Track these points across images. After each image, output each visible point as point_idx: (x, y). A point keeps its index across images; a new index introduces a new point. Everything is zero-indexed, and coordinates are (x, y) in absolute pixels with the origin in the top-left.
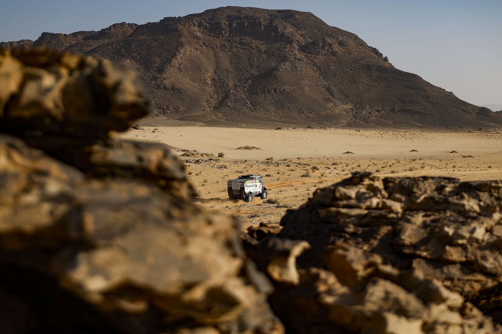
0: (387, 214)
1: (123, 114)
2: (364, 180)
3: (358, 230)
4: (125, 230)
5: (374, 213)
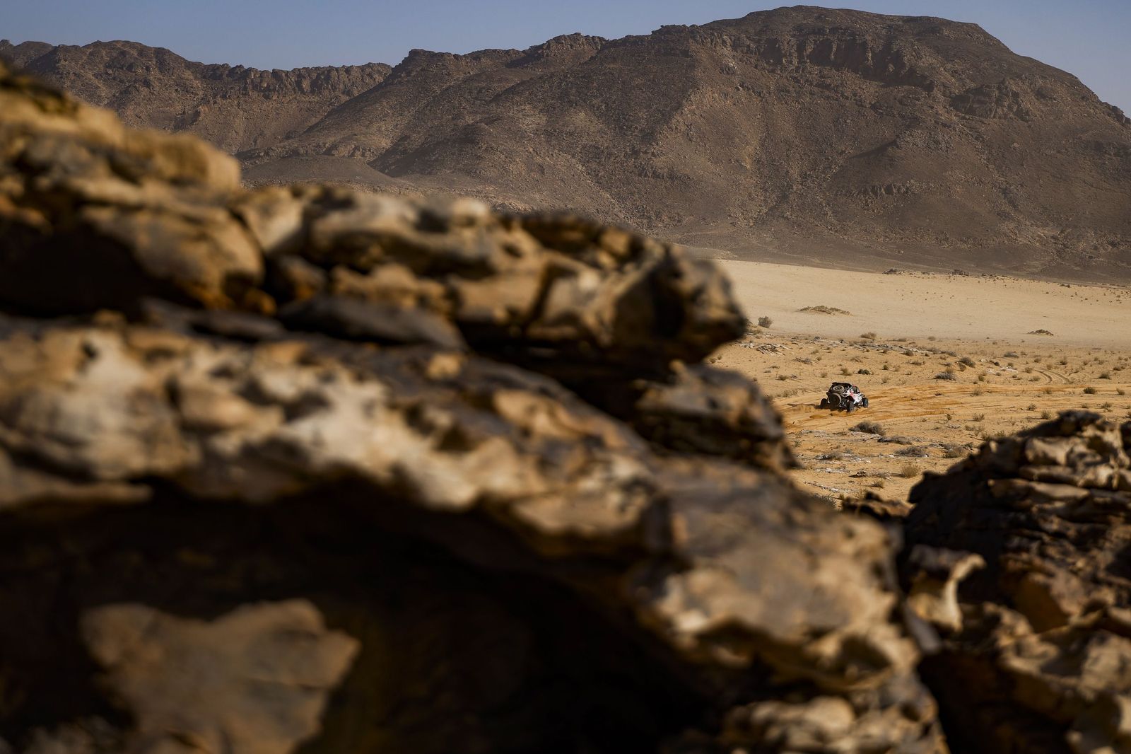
0: (1127, 500)
1: (701, 338)
2: (1085, 428)
3: (1068, 529)
4: (731, 544)
5: (1102, 497)
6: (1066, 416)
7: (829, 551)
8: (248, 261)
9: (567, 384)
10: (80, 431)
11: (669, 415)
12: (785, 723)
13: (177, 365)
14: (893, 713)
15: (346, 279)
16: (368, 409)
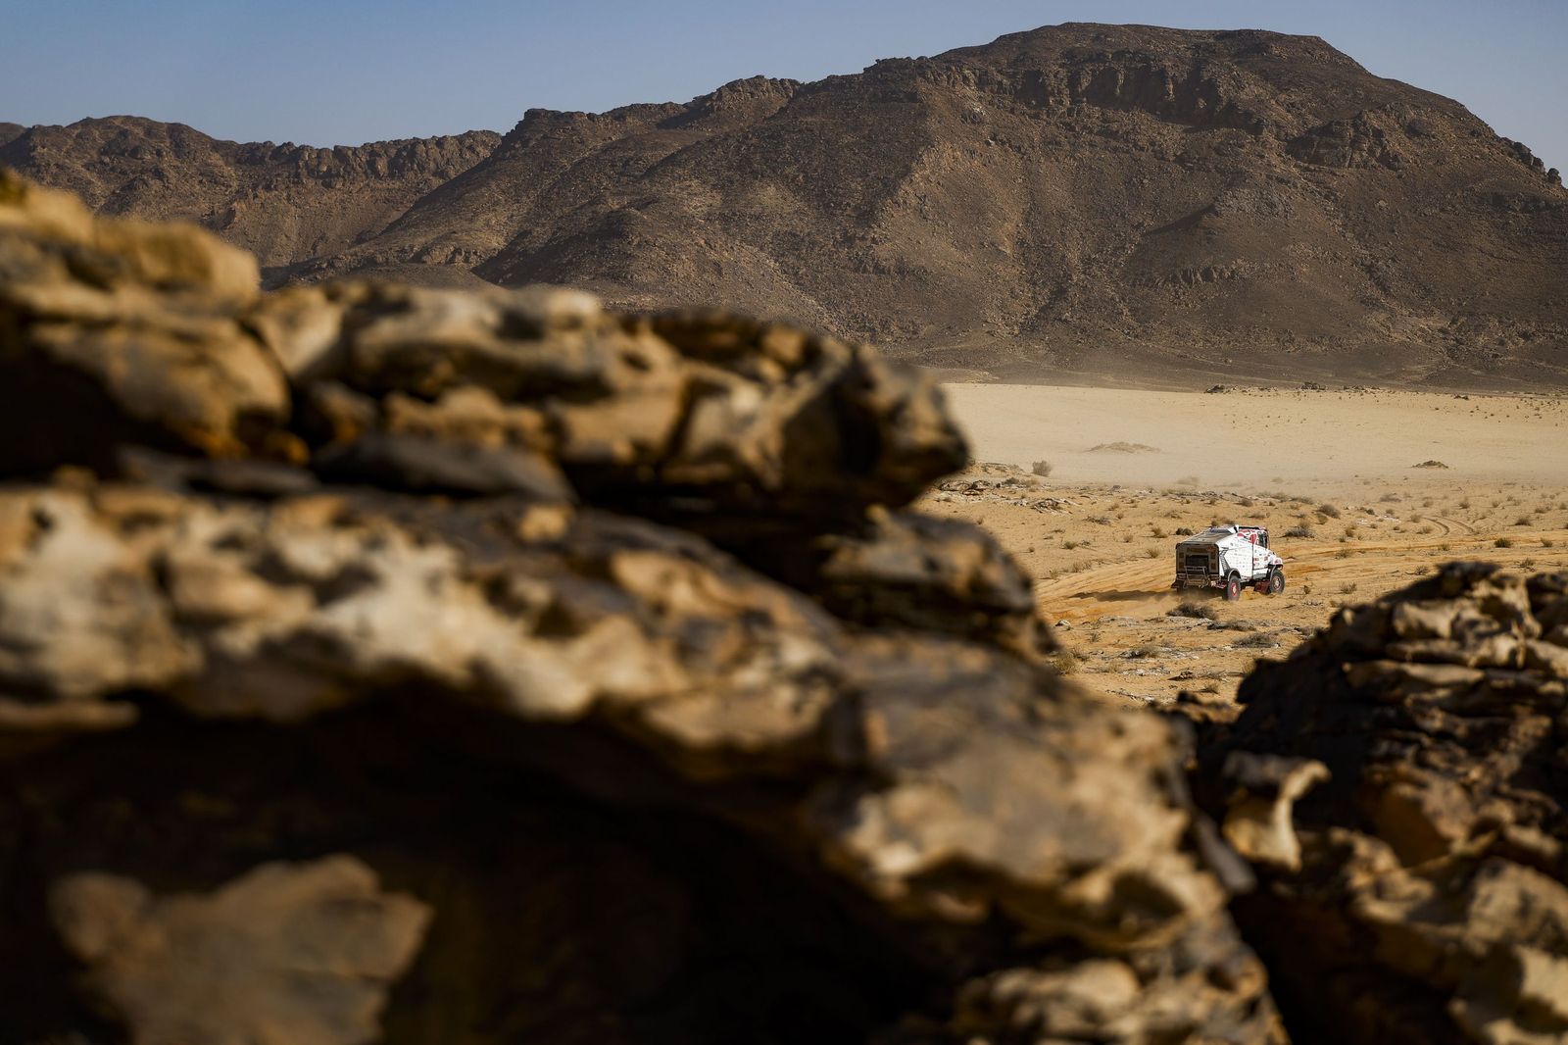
0: (1537, 682)
1: (906, 473)
2: (1475, 585)
3: (1456, 726)
4: (950, 749)
5: (1501, 679)
6: (1447, 569)
7: (1089, 756)
8: (266, 389)
9: (720, 544)
10: (32, 631)
11: (871, 584)
12: (1042, 999)
13: (164, 537)
14: (1195, 981)
15: (405, 410)
16: (433, 583)
